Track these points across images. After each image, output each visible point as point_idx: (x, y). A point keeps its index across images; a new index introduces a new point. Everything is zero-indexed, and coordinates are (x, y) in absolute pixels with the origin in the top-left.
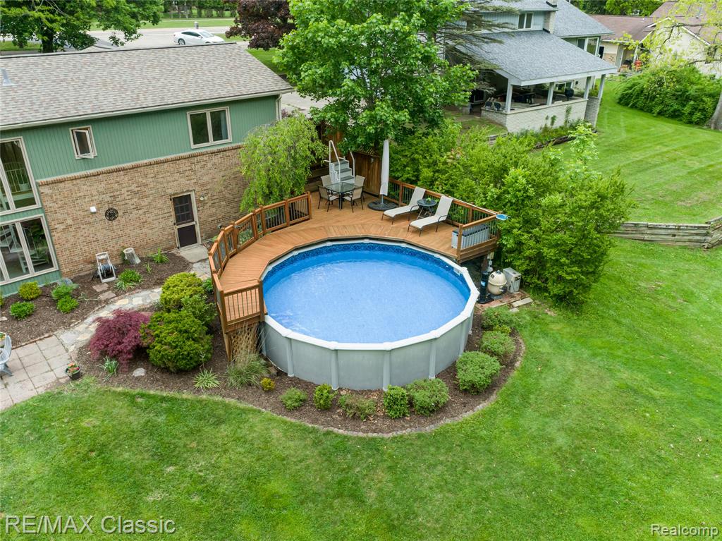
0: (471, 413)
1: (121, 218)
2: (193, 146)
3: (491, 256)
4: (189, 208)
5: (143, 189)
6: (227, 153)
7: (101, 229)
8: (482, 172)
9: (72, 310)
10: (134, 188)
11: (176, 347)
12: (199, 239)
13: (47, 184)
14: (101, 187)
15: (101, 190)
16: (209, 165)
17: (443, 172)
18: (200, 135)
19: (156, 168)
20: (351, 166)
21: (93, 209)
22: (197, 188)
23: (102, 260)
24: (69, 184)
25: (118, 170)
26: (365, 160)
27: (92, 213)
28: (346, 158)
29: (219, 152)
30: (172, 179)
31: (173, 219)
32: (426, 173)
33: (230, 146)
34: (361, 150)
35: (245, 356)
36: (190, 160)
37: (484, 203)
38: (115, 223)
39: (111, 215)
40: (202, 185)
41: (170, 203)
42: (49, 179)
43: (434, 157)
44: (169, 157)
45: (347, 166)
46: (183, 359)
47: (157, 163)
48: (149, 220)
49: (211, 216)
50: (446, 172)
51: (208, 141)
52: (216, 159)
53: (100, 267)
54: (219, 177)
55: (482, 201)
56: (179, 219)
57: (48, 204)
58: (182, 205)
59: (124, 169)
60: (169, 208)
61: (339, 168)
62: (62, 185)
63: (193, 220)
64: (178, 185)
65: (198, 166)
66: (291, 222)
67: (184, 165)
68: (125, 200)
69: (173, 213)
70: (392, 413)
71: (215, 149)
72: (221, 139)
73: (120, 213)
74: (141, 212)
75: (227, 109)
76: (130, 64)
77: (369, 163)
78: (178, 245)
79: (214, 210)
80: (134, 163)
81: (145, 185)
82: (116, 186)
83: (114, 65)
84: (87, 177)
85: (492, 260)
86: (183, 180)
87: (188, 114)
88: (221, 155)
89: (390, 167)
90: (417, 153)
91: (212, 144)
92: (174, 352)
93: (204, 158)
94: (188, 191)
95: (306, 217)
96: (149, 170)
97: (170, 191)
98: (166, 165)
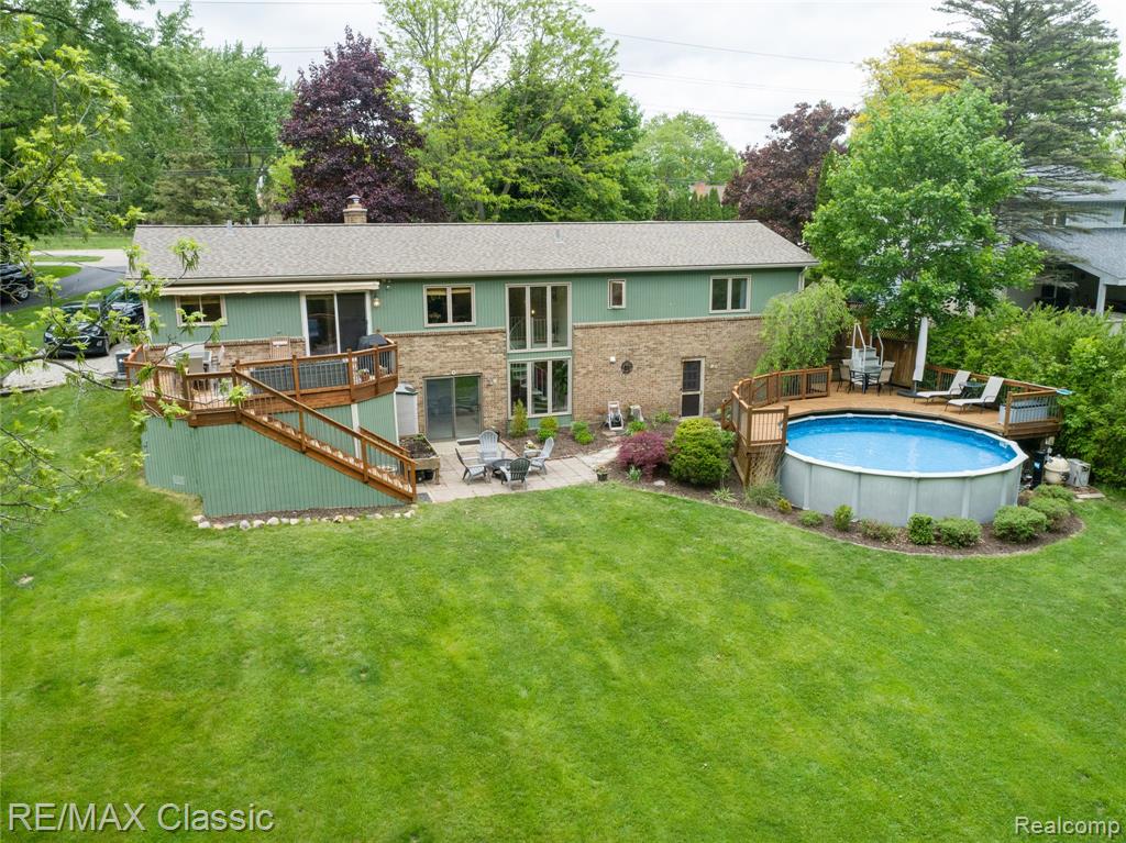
0: (1008, 555)
1: (634, 374)
2: (711, 311)
3: (1050, 441)
4: (697, 376)
5: (660, 347)
6: (744, 323)
7: (615, 380)
8: (1042, 347)
9: (588, 443)
10: (651, 344)
11: (701, 457)
12: (701, 411)
13: (581, 328)
14: (623, 338)
15: (623, 341)
16: (724, 333)
17: (994, 352)
18: (719, 303)
19: (674, 328)
20: (878, 354)
21: (613, 359)
22: (709, 355)
23: (614, 409)
24: (597, 331)
25: (641, 325)
26: (897, 346)
27: (612, 363)
28: (873, 346)
29: (736, 320)
30: (687, 341)
31: (680, 383)
32: (973, 353)
33: (748, 316)
34: (892, 336)
35: (762, 479)
36: (708, 325)
37: (1043, 379)
38: (628, 376)
39: (627, 368)
40: (714, 353)
41: (680, 366)
42: (584, 324)
43: (984, 336)
44: (688, 319)
45: (874, 354)
46: (706, 469)
47: (676, 323)
48: (659, 380)
49: (717, 388)
50: (998, 351)
51: (725, 308)
52: (732, 327)
53: (611, 415)
54: (733, 346)
55: (1041, 377)
56: (686, 386)
57: (578, 347)
58: (691, 370)
59: (646, 324)
60: (678, 372)
61: (865, 354)
62: (592, 331)
63: (699, 390)
64: (690, 348)
65: (713, 332)
66: (809, 395)
67: (701, 329)
68: (641, 355)
69: (682, 378)
70: (917, 538)
71: (732, 317)
72: (739, 308)
73: (635, 368)
74: (653, 370)
75: (749, 278)
76: (658, 233)
77: (902, 350)
78: (680, 413)
79: (721, 382)
80: (656, 320)
81: (662, 343)
82: (636, 340)
83: (645, 233)
84: (614, 326)
85: (1052, 447)
86: (696, 344)
87: (712, 278)
88: (737, 323)
89: (928, 349)
90: (963, 334)
91: (729, 312)
92: (699, 462)
93: (720, 324)
94: (700, 357)
95: (824, 394)
96: (667, 329)
97: (684, 354)
98: (684, 326)
